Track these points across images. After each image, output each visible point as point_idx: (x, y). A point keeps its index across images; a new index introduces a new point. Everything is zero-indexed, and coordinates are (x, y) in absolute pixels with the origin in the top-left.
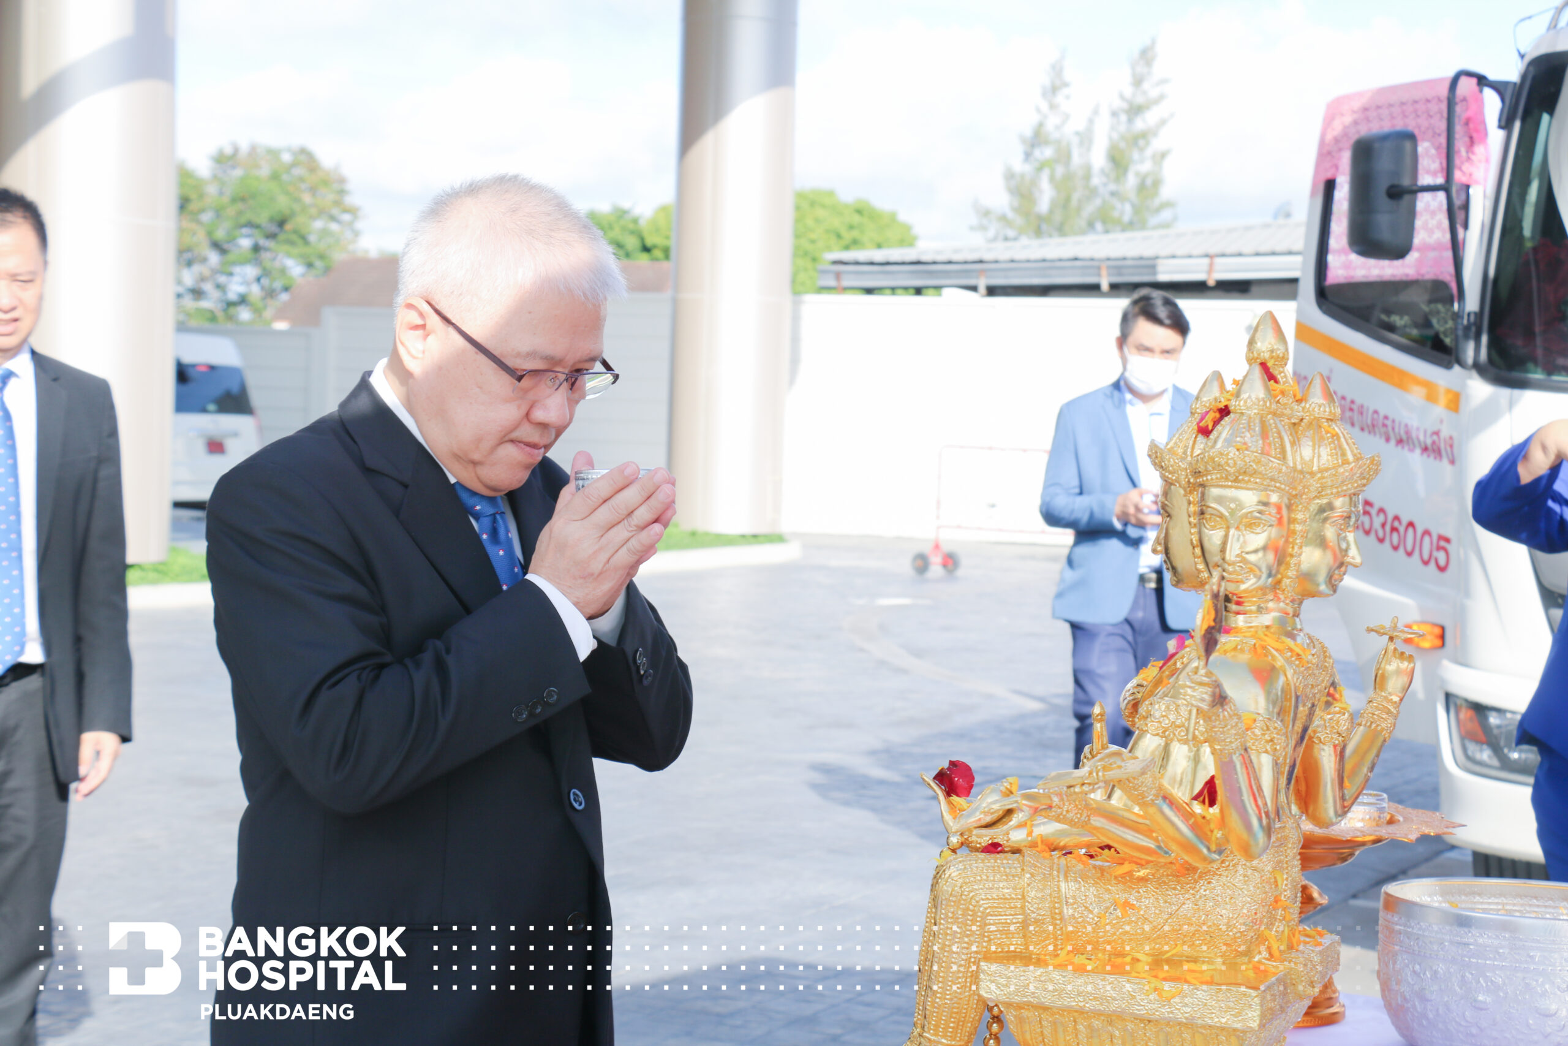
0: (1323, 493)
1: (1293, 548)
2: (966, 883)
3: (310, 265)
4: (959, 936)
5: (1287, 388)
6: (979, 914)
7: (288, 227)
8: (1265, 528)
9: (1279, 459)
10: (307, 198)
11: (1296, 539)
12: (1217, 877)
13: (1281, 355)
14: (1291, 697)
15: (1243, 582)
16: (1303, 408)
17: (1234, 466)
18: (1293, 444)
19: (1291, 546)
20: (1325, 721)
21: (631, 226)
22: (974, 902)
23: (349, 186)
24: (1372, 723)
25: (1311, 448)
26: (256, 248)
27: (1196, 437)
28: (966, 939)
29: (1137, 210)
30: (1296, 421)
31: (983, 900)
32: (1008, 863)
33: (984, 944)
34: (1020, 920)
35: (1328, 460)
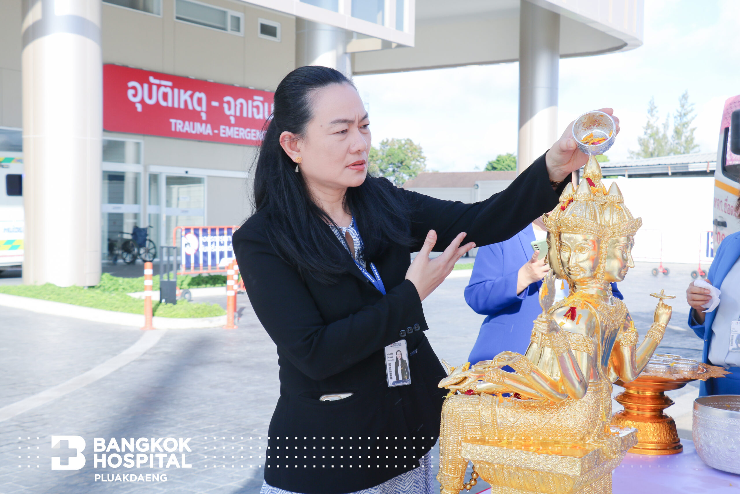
0: (614, 235)
1: (601, 260)
2: (455, 408)
3: (411, 176)
4: (453, 430)
5: (599, 189)
6: (461, 422)
7: (404, 164)
8: (587, 251)
9: (593, 220)
10: (410, 155)
11: (603, 256)
12: (568, 406)
13: (597, 175)
14: (599, 326)
15: (579, 275)
16: (607, 198)
17: (572, 224)
18: (600, 213)
19: (600, 259)
20: (624, 336)
21: (513, 160)
22: (458, 417)
23: (422, 150)
24: (652, 336)
25: (609, 215)
26: (394, 171)
27: (560, 212)
28: (456, 432)
29: (685, 148)
30: (603, 203)
31: (462, 415)
32: (473, 399)
33: (464, 434)
34: (479, 424)
35: (617, 220)
